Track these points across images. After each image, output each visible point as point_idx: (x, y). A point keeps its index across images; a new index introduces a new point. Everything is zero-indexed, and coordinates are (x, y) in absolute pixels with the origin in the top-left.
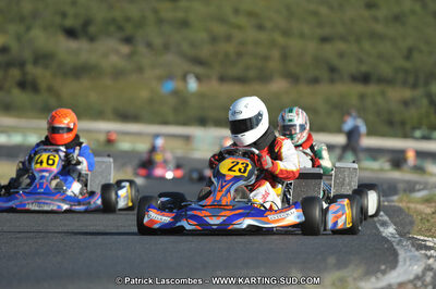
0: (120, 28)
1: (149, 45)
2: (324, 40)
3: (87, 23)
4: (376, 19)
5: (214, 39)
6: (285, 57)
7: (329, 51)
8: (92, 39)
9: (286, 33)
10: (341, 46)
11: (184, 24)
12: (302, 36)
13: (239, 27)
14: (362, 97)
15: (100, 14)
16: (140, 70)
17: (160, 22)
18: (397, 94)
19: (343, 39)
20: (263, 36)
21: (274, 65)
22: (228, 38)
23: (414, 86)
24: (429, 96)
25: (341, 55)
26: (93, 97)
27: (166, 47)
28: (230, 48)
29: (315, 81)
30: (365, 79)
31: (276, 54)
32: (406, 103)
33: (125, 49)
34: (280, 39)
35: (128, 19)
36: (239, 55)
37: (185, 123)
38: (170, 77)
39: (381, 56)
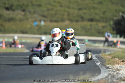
0: (21, 7)
1: (30, 12)
2: (80, 9)
3: (12, 6)
4: (94, 3)
5: (48, 10)
6: (69, 14)
7: (81, 12)
8: (13, 10)
9: (69, 8)
10: (85, 11)
11: (40, 6)
12: (73, 8)
13: (55, 6)
14: (91, 25)
15: (15, 3)
16: (27, 19)
17: (33, 5)
18: (101, 24)
19: (85, 9)
20: (62, 9)
21: (65, 17)
22: (52, 9)
23: (106, 22)
24: (110, 25)
25: (85, 14)
26: (14, 27)
27: (35, 12)
28: (53, 12)
29: (77, 21)
30: (91, 20)
31: (66, 14)
32: (103, 27)
33: (23, 13)
34: (67, 9)
35: (23, 5)
36: (56, 14)
37: (41, 34)
38: (36, 21)
39: (96, 14)
